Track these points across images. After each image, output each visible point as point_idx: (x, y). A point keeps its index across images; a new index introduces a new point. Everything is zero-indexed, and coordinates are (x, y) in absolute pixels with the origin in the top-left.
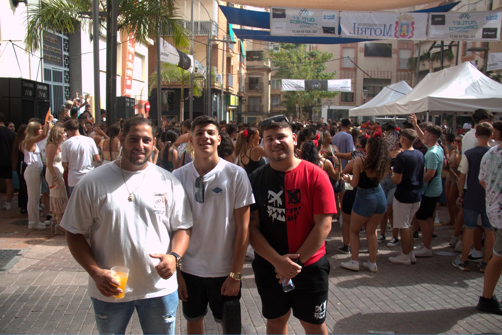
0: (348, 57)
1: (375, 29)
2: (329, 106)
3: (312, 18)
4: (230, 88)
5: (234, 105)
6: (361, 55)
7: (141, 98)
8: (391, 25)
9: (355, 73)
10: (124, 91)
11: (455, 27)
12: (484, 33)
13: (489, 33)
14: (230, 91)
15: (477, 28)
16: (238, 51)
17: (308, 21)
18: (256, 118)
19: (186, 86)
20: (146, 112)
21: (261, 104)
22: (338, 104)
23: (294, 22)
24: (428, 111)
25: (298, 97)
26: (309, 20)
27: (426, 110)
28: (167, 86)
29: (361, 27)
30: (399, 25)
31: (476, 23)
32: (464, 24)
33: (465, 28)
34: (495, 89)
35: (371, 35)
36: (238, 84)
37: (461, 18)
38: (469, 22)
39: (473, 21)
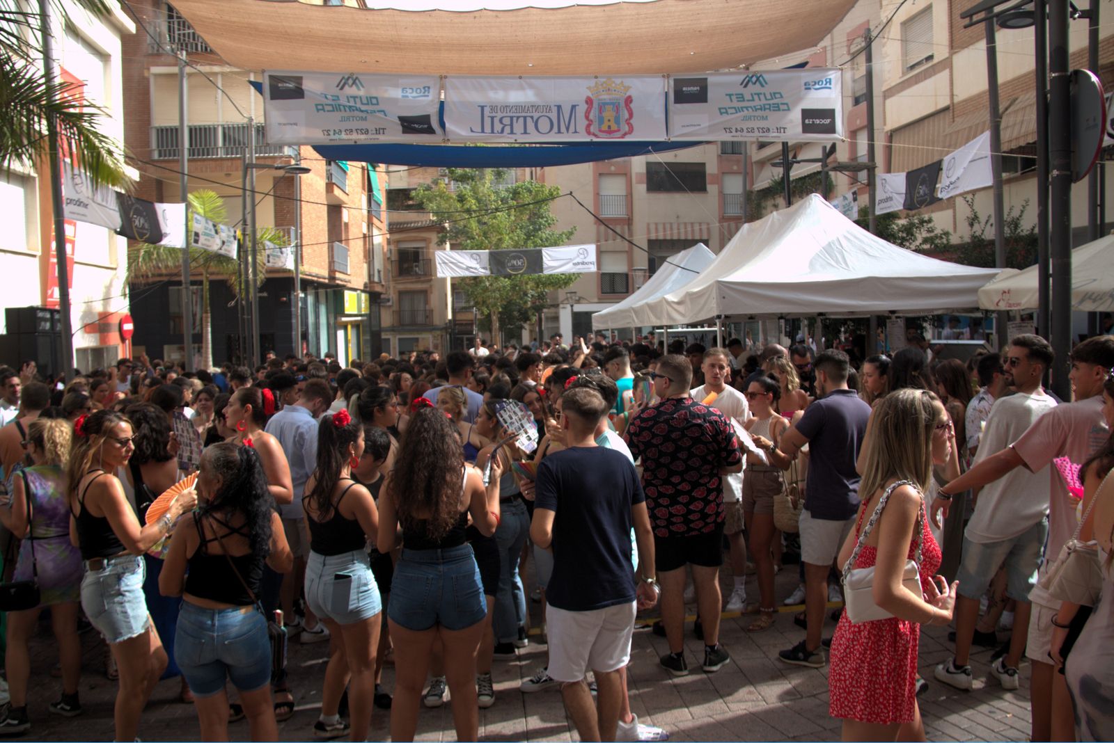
0: (571, 193)
1: (535, 119)
2: (572, 306)
3: (371, 98)
4: (338, 275)
5: (355, 312)
6: (641, 189)
7: (105, 306)
8: (574, 107)
9: (629, 229)
10: (50, 292)
11: (735, 108)
12: (807, 121)
13: (817, 121)
14: (338, 282)
15: (788, 109)
16: (364, 189)
17: (362, 104)
18: (417, 340)
19: (218, 274)
20: (123, 339)
21: (427, 307)
22: (596, 300)
23: (327, 108)
25: (486, 290)
26: (365, 101)
27: (715, 313)
28: (166, 275)
29: (499, 115)
30: (595, 105)
31: (782, 97)
32: (753, 100)
33: (757, 110)
34: (878, 255)
35: (525, 132)
36: (365, 266)
37: (745, 86)
38: (764, 94)
39: (774, 93)
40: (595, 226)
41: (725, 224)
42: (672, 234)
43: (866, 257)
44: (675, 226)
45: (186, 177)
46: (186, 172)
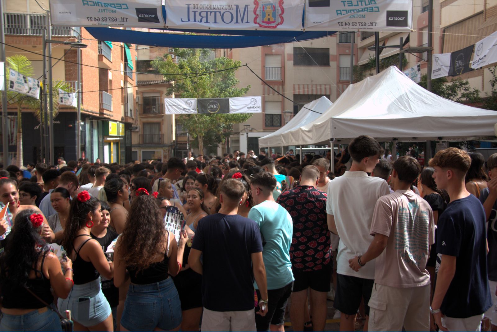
0: (246, 65)
1: (222, 13)
2: (247, 134)
4: (105, 112)
5: (116, 135)
6: (290, 64)
8: (246, 6)
9: (282, 88)
11: (346, 10)
12: (390, 19)
13: (396, 19)
14: (105, 116)
15: (378, 11)
16: (122, 59)
18: (154, 152)
21: (160, 132)
22: (262, 130)
23: (90, 3)
24: (332, 140)
25: (195, 122)
30: (260, 5)
31: (375, 3)
32: (358, 5)
33: (359, 11)
34: (431, 103)
35: (216, 22)
36: (122, 107)
40: (262, 86)
41: (341, 86)
42: (308, 91)
43: (424, 104)
44: (310, 86)
45: (4, 46)
46: (4, 42)
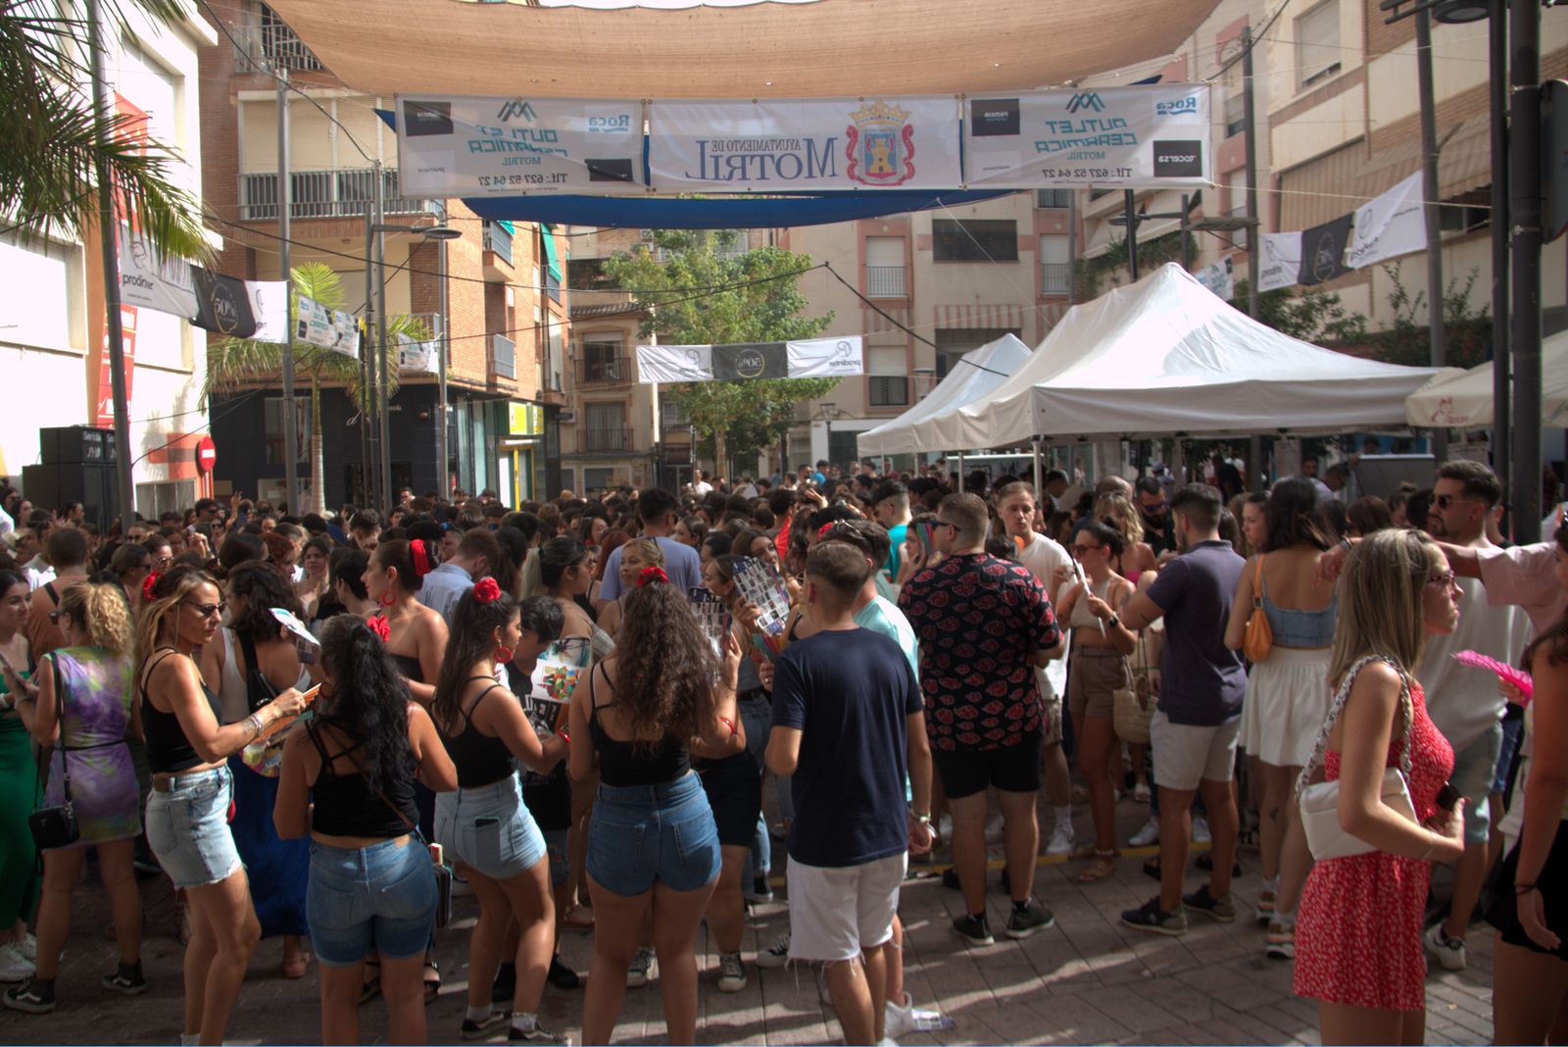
0: (827, 264)
1: (776, 159)
2: (829, 423)
3: (546, 132)
4: (500, 381)
5: (525, 433)
6: (925, 257)
7: (176, 425)
8: (830, 141)
9: (909, 314)
10: (101, 406)
11: (1058, 142)
13: (1176, 159)
14: (500, 390)
15: (1135, 143)
16: (535, 260)
17: (534, 140)
18: (611, 471)
19: (332, 380)
20: (201, 471)
21: (625, 424)
22: (863, 415)
23: (485, 146)
24: (1036, 438)
26: (538, 136)
27: (1030, 433)
28: (260, 382)
29: (726, 154)
30: (861, 138)
31: (1125, 125)
32: (1085, 130)
33: (1089, 144)
34: (1261, 349)
35: (763, 177)
36: (538, 367)
37: (1073, 111)
38: (1100, 122)
39: (1115, 121)
40: (861, 310)
41: (1047, 308)
43: (1246, 352)
44: (973, 310)
45: (288, 245)
46: (288, 237)
